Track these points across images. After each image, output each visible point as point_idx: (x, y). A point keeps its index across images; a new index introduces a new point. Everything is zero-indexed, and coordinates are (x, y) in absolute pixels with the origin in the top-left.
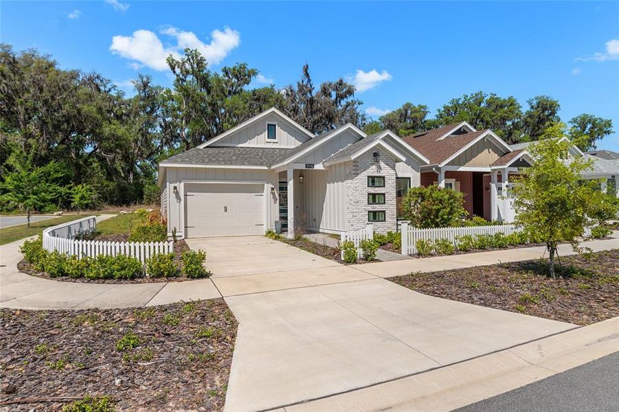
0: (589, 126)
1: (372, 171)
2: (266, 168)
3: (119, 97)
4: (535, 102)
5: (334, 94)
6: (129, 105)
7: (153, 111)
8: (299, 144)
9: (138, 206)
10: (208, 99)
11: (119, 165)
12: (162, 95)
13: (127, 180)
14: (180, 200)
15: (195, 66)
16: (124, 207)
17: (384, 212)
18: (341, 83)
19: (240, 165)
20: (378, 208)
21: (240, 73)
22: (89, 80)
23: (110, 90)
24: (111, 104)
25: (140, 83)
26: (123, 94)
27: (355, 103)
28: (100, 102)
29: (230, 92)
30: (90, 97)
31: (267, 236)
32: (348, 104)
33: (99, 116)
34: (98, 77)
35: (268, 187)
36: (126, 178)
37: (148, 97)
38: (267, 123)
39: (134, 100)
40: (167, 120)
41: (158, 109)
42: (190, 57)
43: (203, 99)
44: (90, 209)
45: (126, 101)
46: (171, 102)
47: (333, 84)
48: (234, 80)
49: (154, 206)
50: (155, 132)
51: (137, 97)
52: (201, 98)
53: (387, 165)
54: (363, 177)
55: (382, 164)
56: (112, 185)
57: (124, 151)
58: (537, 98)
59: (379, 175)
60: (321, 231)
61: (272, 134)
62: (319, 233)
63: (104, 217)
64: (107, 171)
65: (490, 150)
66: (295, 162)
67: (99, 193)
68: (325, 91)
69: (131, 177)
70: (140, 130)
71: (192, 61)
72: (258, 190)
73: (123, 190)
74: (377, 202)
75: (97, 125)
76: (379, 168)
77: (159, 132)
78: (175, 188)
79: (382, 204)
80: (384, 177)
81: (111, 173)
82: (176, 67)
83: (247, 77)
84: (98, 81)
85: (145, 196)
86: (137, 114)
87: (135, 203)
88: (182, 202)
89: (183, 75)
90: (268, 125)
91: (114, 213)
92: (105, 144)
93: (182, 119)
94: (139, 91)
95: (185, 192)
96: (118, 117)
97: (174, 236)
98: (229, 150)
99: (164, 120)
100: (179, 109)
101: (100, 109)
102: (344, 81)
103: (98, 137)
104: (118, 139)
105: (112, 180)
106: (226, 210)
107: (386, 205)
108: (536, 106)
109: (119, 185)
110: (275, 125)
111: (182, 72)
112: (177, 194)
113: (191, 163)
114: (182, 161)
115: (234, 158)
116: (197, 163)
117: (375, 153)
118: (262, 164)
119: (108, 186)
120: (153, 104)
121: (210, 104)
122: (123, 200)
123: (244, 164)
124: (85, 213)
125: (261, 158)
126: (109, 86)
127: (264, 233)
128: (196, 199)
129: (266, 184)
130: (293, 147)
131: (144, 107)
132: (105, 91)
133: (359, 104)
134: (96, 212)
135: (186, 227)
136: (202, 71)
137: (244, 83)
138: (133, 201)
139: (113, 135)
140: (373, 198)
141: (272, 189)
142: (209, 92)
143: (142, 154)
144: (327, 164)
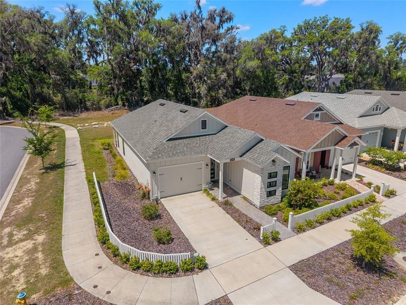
0: (400, 42)
1: (271, 170)
2: (204, 155)
3: (51, 20)
4: (365, 26)
5: (218, 19)
17: (275, 190)
18: (223, 11)
20: (272, 189)
21: (148, 7)
22: (31, 14)
23: (44, 15)
25: (67, 9)
27: (234, 27)
32: (229, 29)
34: (38, 11)
37: (75, 21)
38: (202, 119)
46: (94, 26)
47: (217, 11)
54: (266, 174)
55: (276, 165)
58: (367, 22)
68: (212, 18)
74: (272, 185)
76: (275, 168)
78: (154, 173)
80: (276, 172)
82: (101, 7)
90: (202, 121)
92: (51, 66)
94: (68, 17)
102: (226, 9)
106: (181, 180)
107: (276, 187)
108: (365, 29)
110: (206, 120)
111: (106, 12)
112: (156, 176)
129: (203, 163)
130: (216, 132)
131: (73, 30)
132: (41, 16)
133: (237, 29)
135: (161, 192)
141: (207, 165)
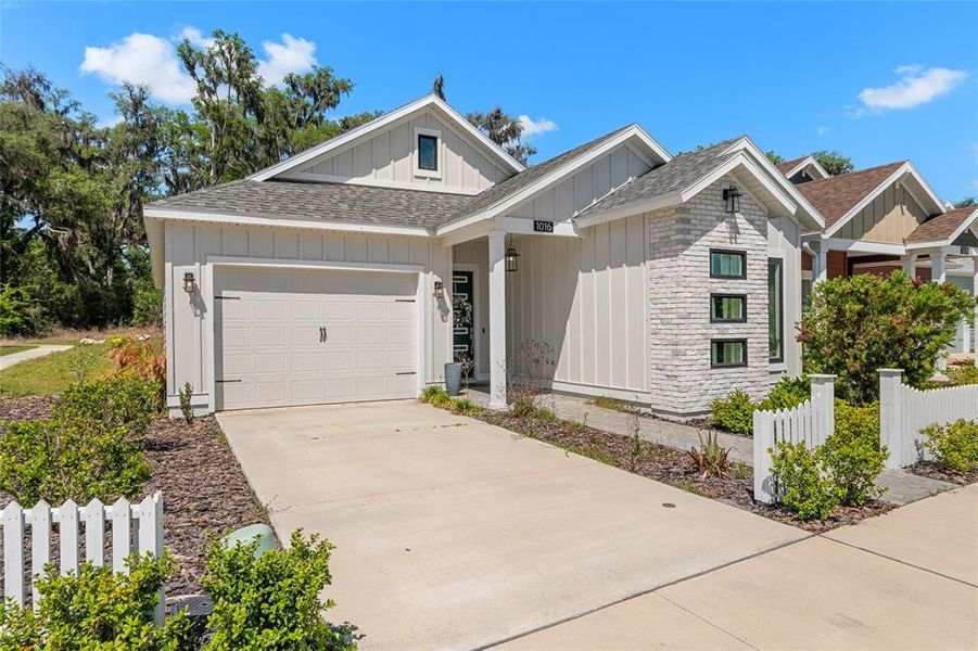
1: (719, 236)
2: (423, 233)
3: (84, 124)
6: (105, 140)
7: (151, 152)
8: (487, 185)
9: (120, 329)
10: (260, 131)
11: (85, 251)
12: (171, 123)
13: (100, 281)
14: (204, 310)
15: (234, 65)
16: (95, 330)
17: (744, 342)
18: (497, 116)
19: (362, 223)
20: (731, 331)
21: (319, 86)
22: (20, 84)
23: (66, 110)
24: (69, 135)
25: (126, 98)
26: (94, 119)
27: (523, 150)
28: (46, 133)
29: (299, 122)
30: (24, 118)
31: (425, 401)
33: (42, 156)
34: (39, 80)
35: (426, 281)
36: (99, 276)
37: (143, 127)
38: (419, 131)
39: (116, 131)
40: (179, 170)
41: (163, 149)
42: (224, 48)
43: (247, 131)
44: (23, 335)
45: (99, 133)
46: (188, 136)
47: (484, 116)
48: (310, 100)
49: (152, 329)
50: (157, 193)
51: (122, 126)
52: (245, 128)
53: (751, 222)
54: (700, 250)
55: (740, 219)
56: (70, 291)
57: (94, 226)
59: (733, 247)
60: (555, 386)
61: (428, 158)
62: (548, 391)
63: (44, 349)
64: (60, 263)
65: (905, 207)
66: (510, 214)
67: (44, 304)
69: (110, 274)
70: (126, 188)
71: (227, 55)
72: (403, 287)
73: (91, 298)
74: (725, 316)
75: (37, 172)
76: (735, 229)
77: (164, 193)
78: (189, 277)
79: (741, 322)
80: (743, 254)
81: (68, 267)
82: (197, 66)
83: (332, 93)
84: (38, 87)
85: (136, 312)
86: (121, 158)
87: (117, 324)
88: (209, 315)
89: (212, 80)
90: (420, 136)
91: (69, 343)
92: (55, 209)
93: (209, 169)
94: (125, 114)
95: (218, 287)
96: (84, 163)
97: (186, 407)
98: (329, 190)
99: (174, 171)
100: (203, 150)
101: (43, 144)
102: (504, 113)
103: (42, 198)
104: (82, 200)
105: (70, 281)
106: (324, 337)
107: (748, 325)
109: (82, 289)
110: (435, 139)
111: (208, 74)
112: (194, 292)
113: (233, 212)
114: (208, 205)
115: (344, 206)
116: (248, 212)
117: (725, 191)
118: (413, 224)
119: (61, 291)
120: (153, 139)
121: (262, 141)
122: (92, 317)
123: (370, 222)
124: (12, 343)
125: (408, 209)
126: (64, 103)
127: (419, 394)
128: (245, 306)
129: (422, 275)
130: (475, 191)
131: (135, 144)
132: (57, 111)
133: (530, 153)
134: (36, 340)
135: (219, 382)
136: (248, 77)
137: (328, 105)
138: (111, 320)
139: (71, 194)
140: (720, 306)
141: (438, 285)
142: (260, 117)
143: (132, 233)
144: (583, 224)
